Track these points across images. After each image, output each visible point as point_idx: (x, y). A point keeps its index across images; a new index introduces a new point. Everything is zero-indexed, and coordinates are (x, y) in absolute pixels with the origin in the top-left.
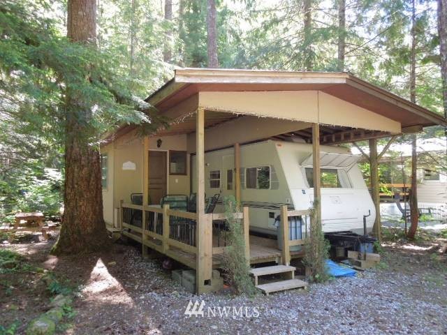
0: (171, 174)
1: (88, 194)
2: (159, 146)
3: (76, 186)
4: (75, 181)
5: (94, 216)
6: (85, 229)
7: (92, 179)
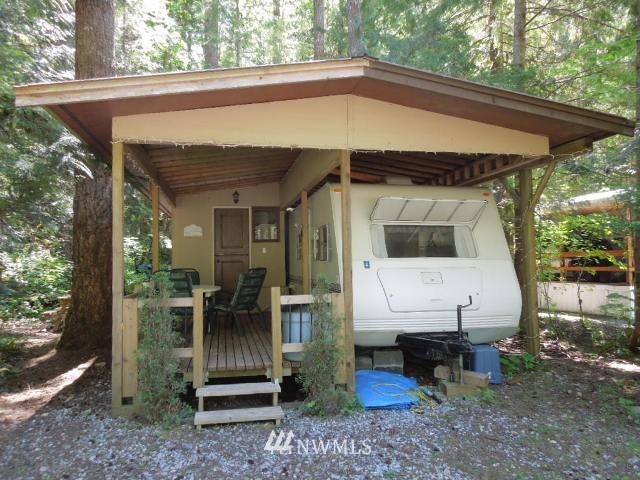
0: (255, 241)
1: (96, 270)
2: (236, 201)
3: (82, 260)
4: (81, 253)
5: (103, 300)
6: (92, 316)
7: (102, 249)
